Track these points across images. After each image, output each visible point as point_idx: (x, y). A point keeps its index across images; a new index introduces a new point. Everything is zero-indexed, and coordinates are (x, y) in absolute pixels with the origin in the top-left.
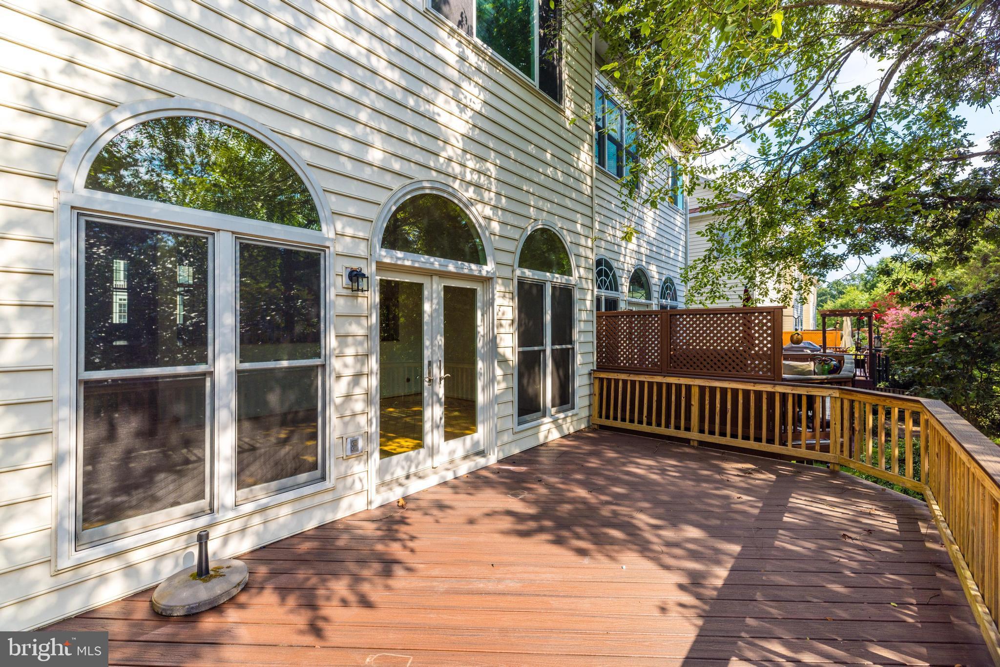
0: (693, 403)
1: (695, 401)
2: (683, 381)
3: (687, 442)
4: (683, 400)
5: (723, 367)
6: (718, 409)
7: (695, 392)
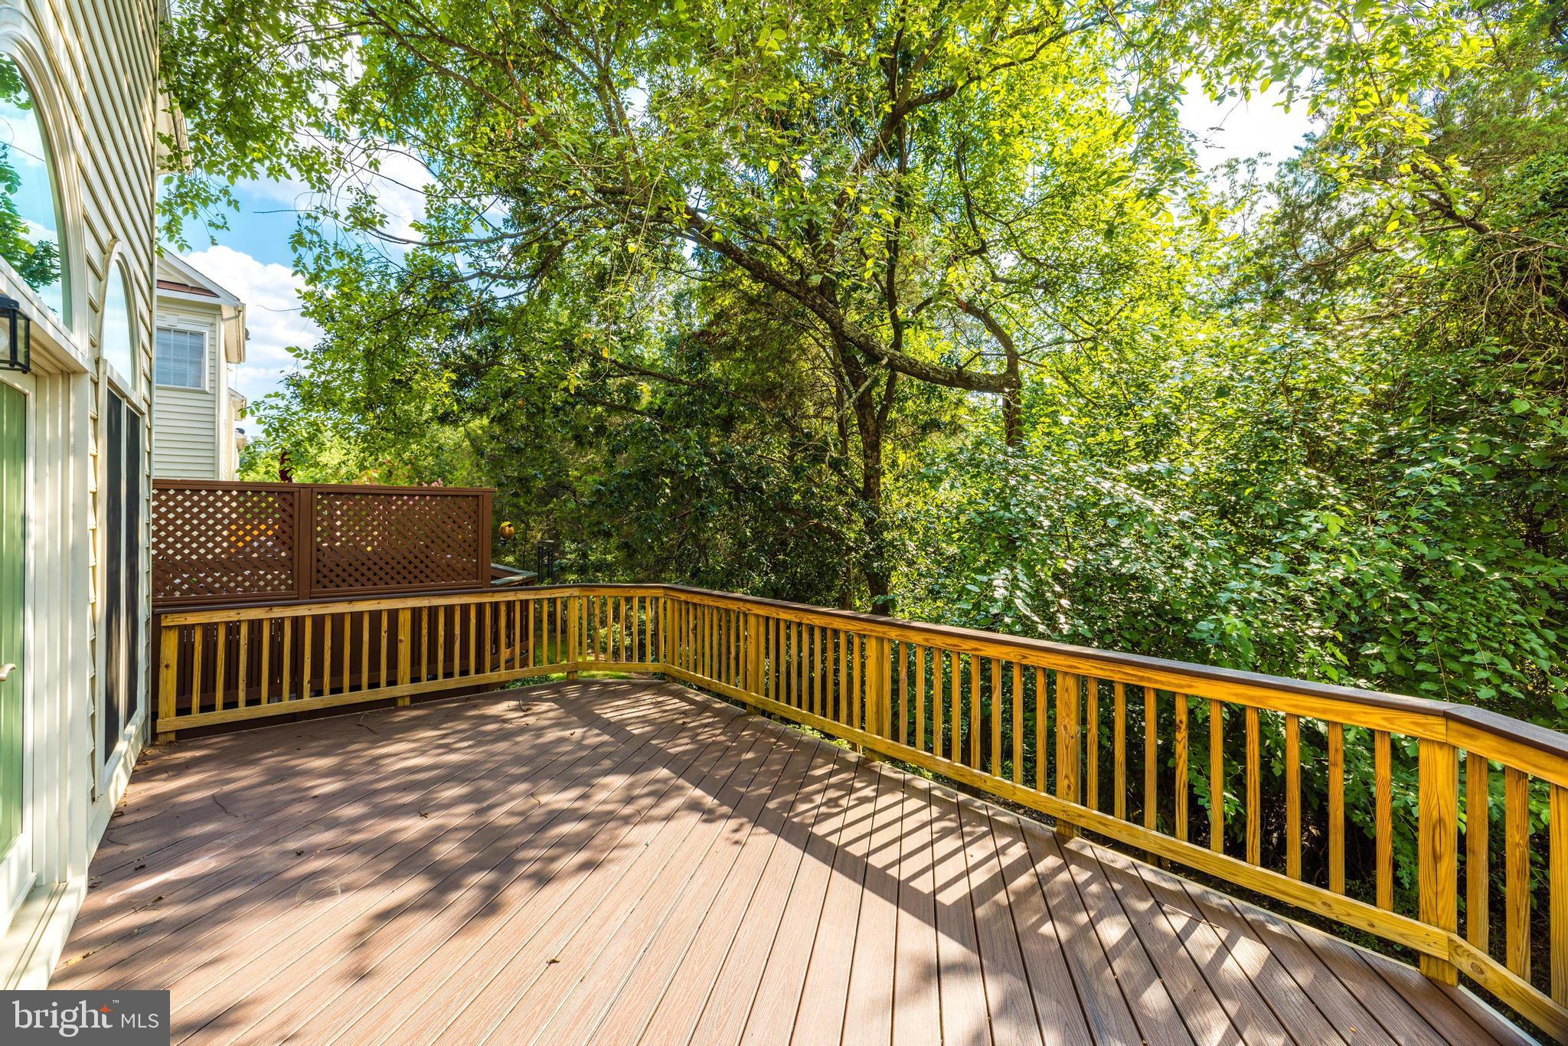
0: (401, 637)
1: (404, 635)
2: (386, 605)
3: (392, 702)
4: (384, 636)
5: (410, 577)
6: (441, 640)
7: (405, 619)
